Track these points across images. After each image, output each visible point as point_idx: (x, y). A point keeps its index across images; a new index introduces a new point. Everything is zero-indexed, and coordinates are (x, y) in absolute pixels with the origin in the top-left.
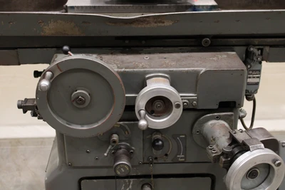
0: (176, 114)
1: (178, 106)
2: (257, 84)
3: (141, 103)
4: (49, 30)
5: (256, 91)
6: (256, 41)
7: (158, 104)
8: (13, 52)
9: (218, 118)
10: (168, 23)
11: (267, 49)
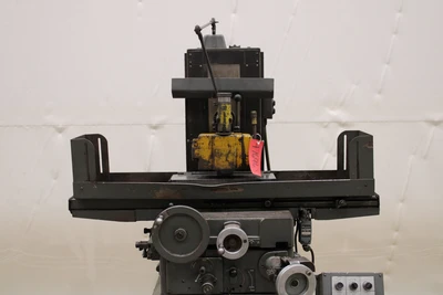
0: (245, 247)
1: (245, 241)
2: (310, 236)
3: (220, 240)
4: (159, 194)
5: (310, 242)
6: (306, 204)
7: (232, 241)
8: (132, 211)
9: (276, 255)
10: (240, 190)
11: (314, 209)
